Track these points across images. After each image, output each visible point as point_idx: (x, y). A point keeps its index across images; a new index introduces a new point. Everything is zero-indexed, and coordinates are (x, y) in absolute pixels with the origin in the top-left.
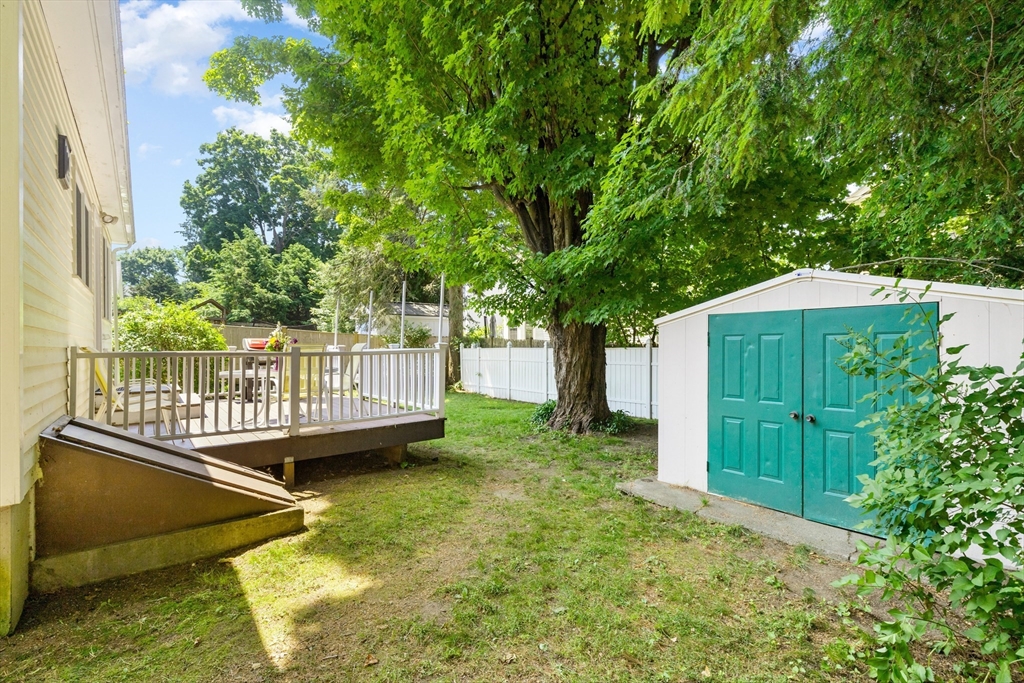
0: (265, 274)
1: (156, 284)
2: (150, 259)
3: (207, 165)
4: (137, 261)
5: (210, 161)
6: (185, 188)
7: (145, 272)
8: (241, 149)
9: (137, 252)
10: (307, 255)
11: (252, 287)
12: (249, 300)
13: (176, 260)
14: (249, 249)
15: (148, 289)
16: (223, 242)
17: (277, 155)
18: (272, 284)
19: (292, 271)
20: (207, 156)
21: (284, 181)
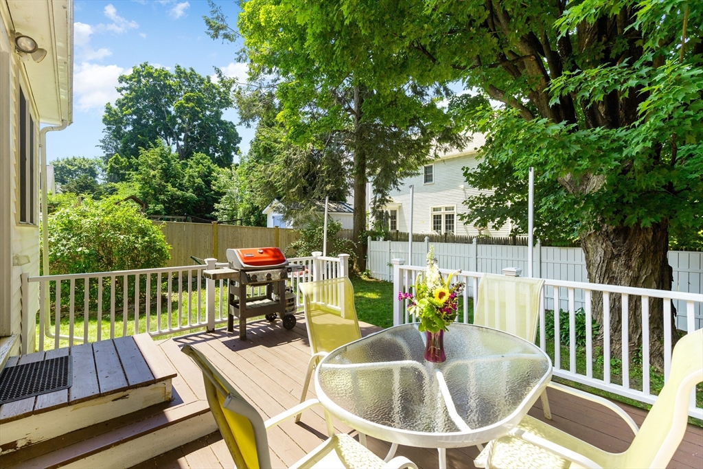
0: (175, 177)
1: (82, 184)
2: (76, 165)
3: (124, 92)
4: (66, 167)
5: (126, 89)
6: (107, 108)
7: (72, 176)
8: (151, 80)
9: (66, 160)
10: (208, 162)
11: (164, 187)
12: (162, 197)
13: (97, 167)
14: (161, 156)
15: (76, 188)
16: (140, 149)
17: (180, 86)
18: (180, 184)
19: (196, 174)
20: (124, 85)
21: (187, 105)
